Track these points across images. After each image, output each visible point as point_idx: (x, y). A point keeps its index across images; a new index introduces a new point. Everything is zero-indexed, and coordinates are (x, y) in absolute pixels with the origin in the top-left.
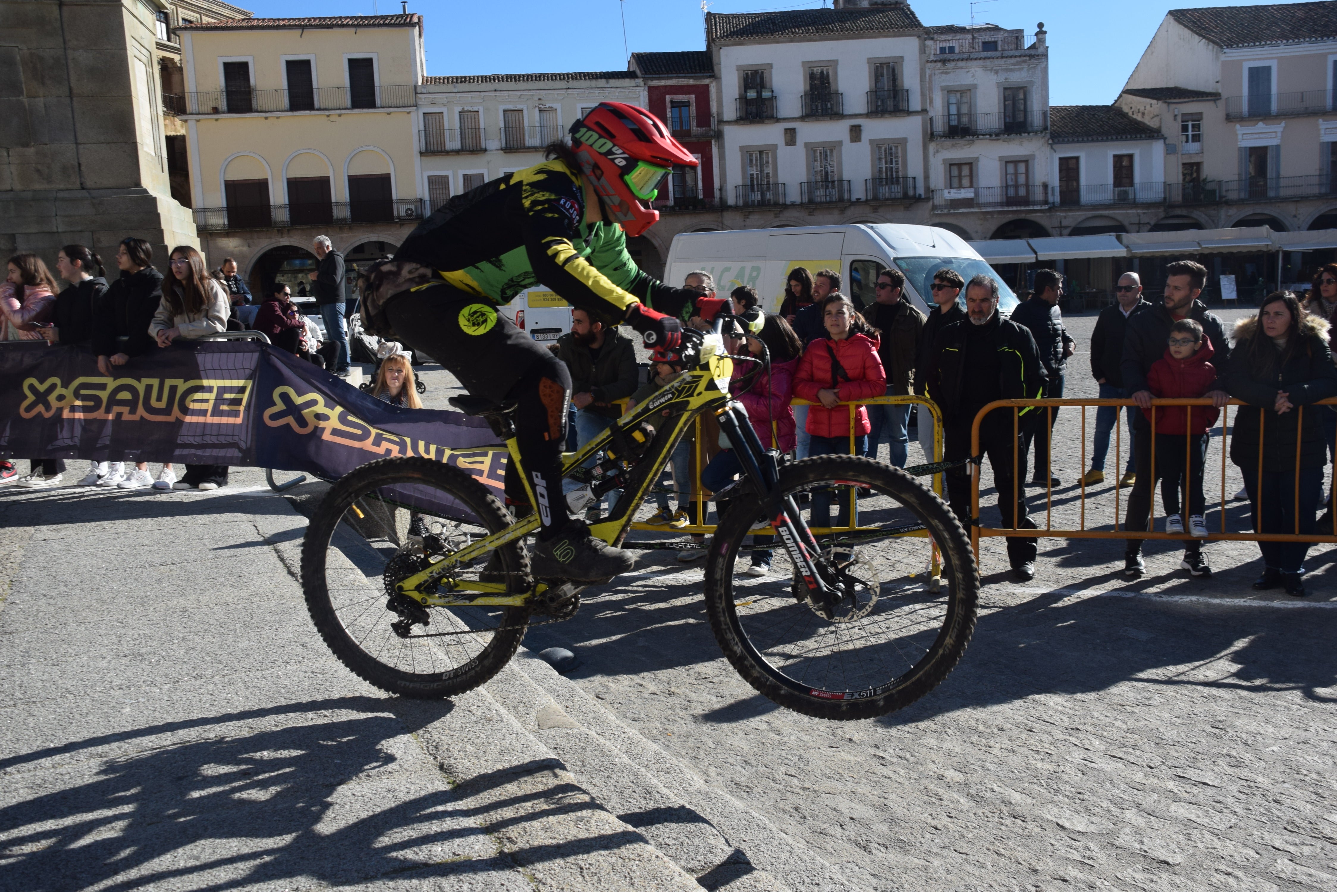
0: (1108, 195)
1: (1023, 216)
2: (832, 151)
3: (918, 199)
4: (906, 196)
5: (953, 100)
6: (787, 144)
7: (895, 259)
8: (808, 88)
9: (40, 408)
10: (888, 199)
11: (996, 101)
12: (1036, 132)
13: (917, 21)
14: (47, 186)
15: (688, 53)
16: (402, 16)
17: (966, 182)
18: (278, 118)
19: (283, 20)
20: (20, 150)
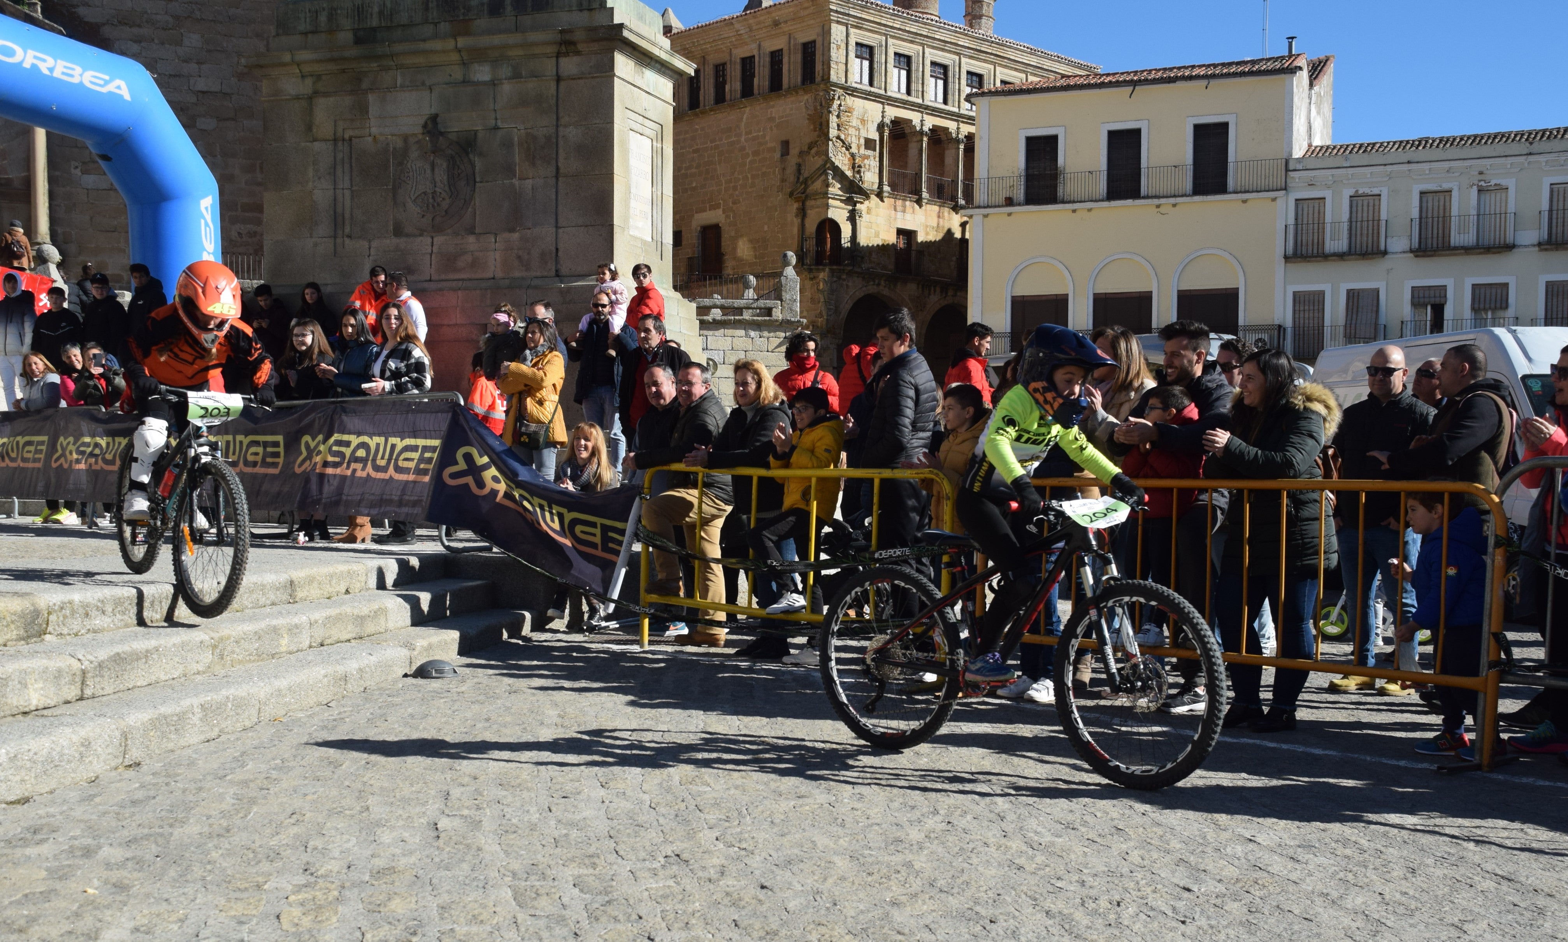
9: (307, 463)
14: (525, 274)
18: (1090, 210)
20: (506, 235)
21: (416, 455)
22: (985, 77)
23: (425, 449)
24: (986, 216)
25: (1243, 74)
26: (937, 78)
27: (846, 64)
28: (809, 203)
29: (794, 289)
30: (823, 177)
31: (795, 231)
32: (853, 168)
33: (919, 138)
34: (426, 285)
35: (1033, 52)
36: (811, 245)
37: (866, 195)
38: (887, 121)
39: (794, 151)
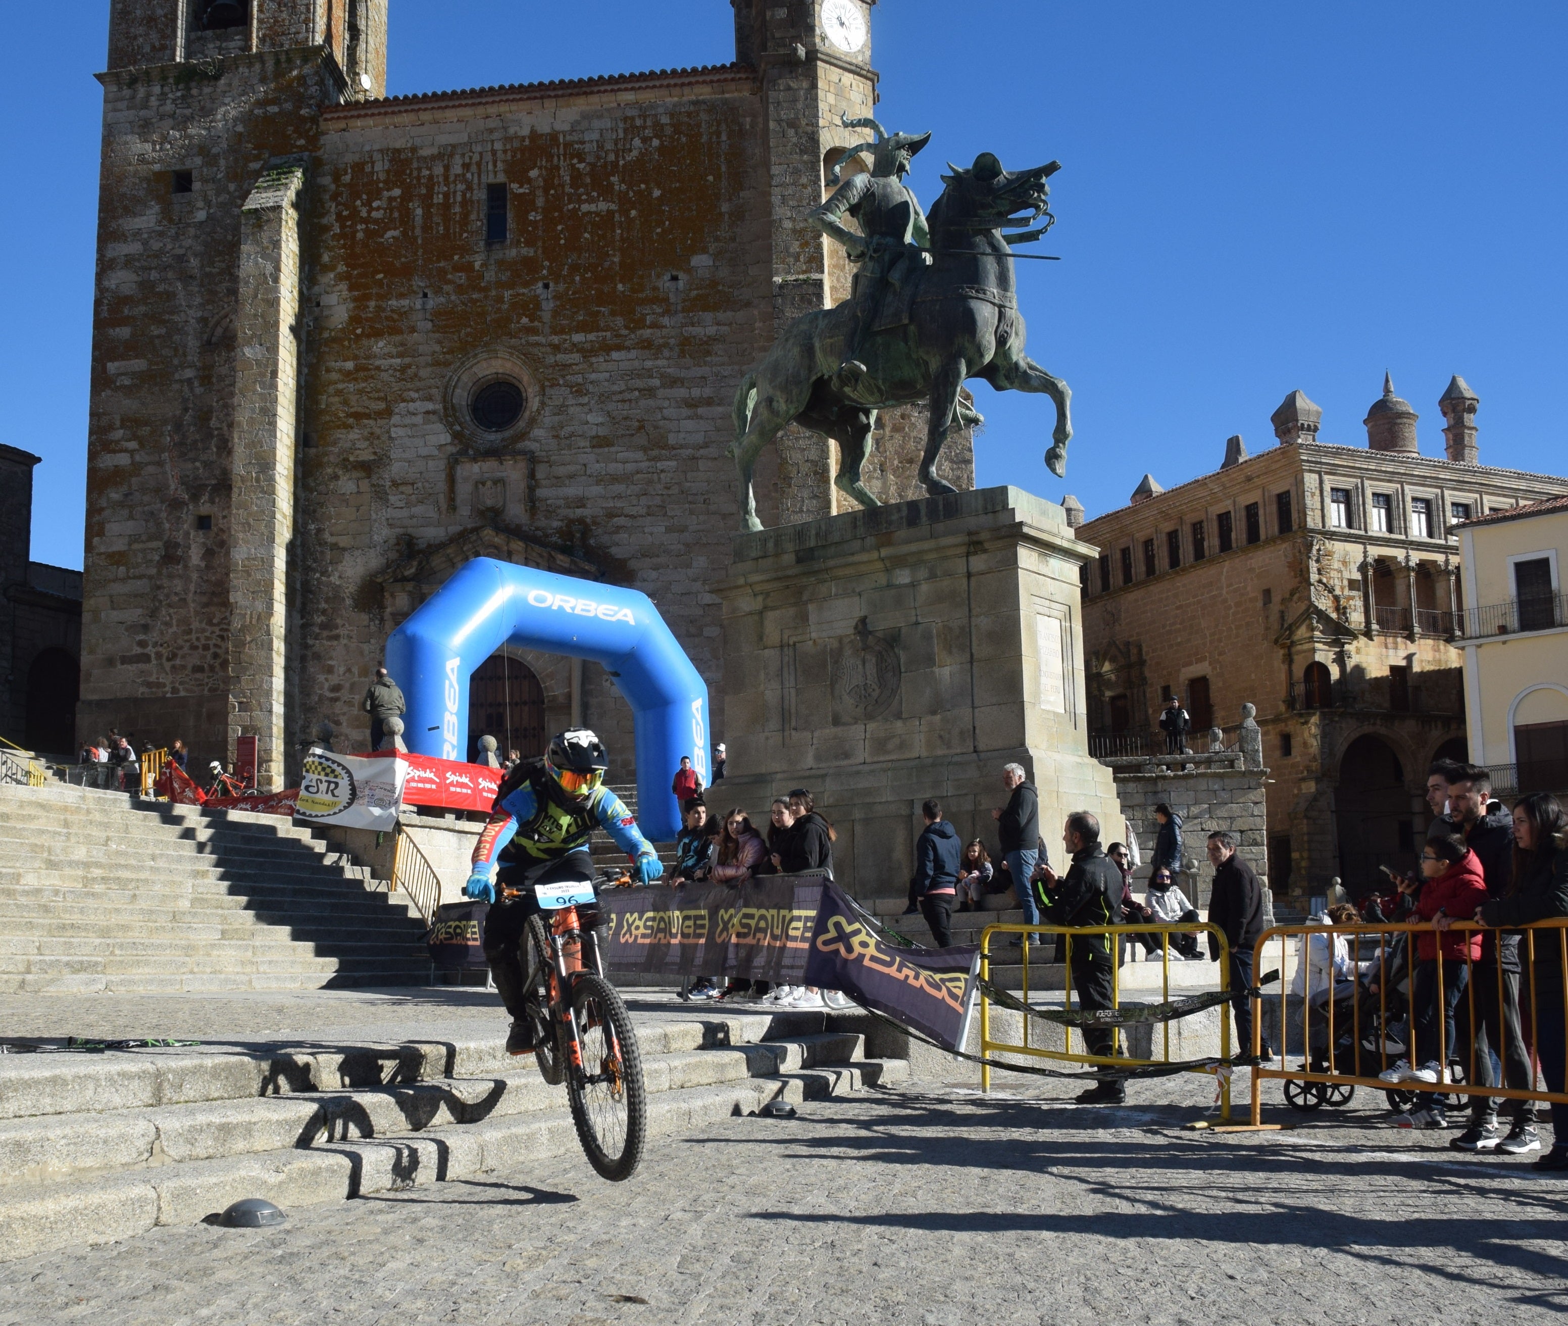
14: (946, 752)
20: (929, 718)
22: (1473, 507)
23: (807, 919)
24: (1479, 646)
26: (1420, 512)
27: (1322, 509)
28: (1294, 650)
29: (1255, 740)
30: (1307, 622)
31: (1283, 676)
32: (1337, 609)
33: (1405, 574)
34: (861, 767)
35: (1520, 477)
36: (1300, 689)
37: (1353, 635)
38: (1370, 560)
39: (1276, 598)
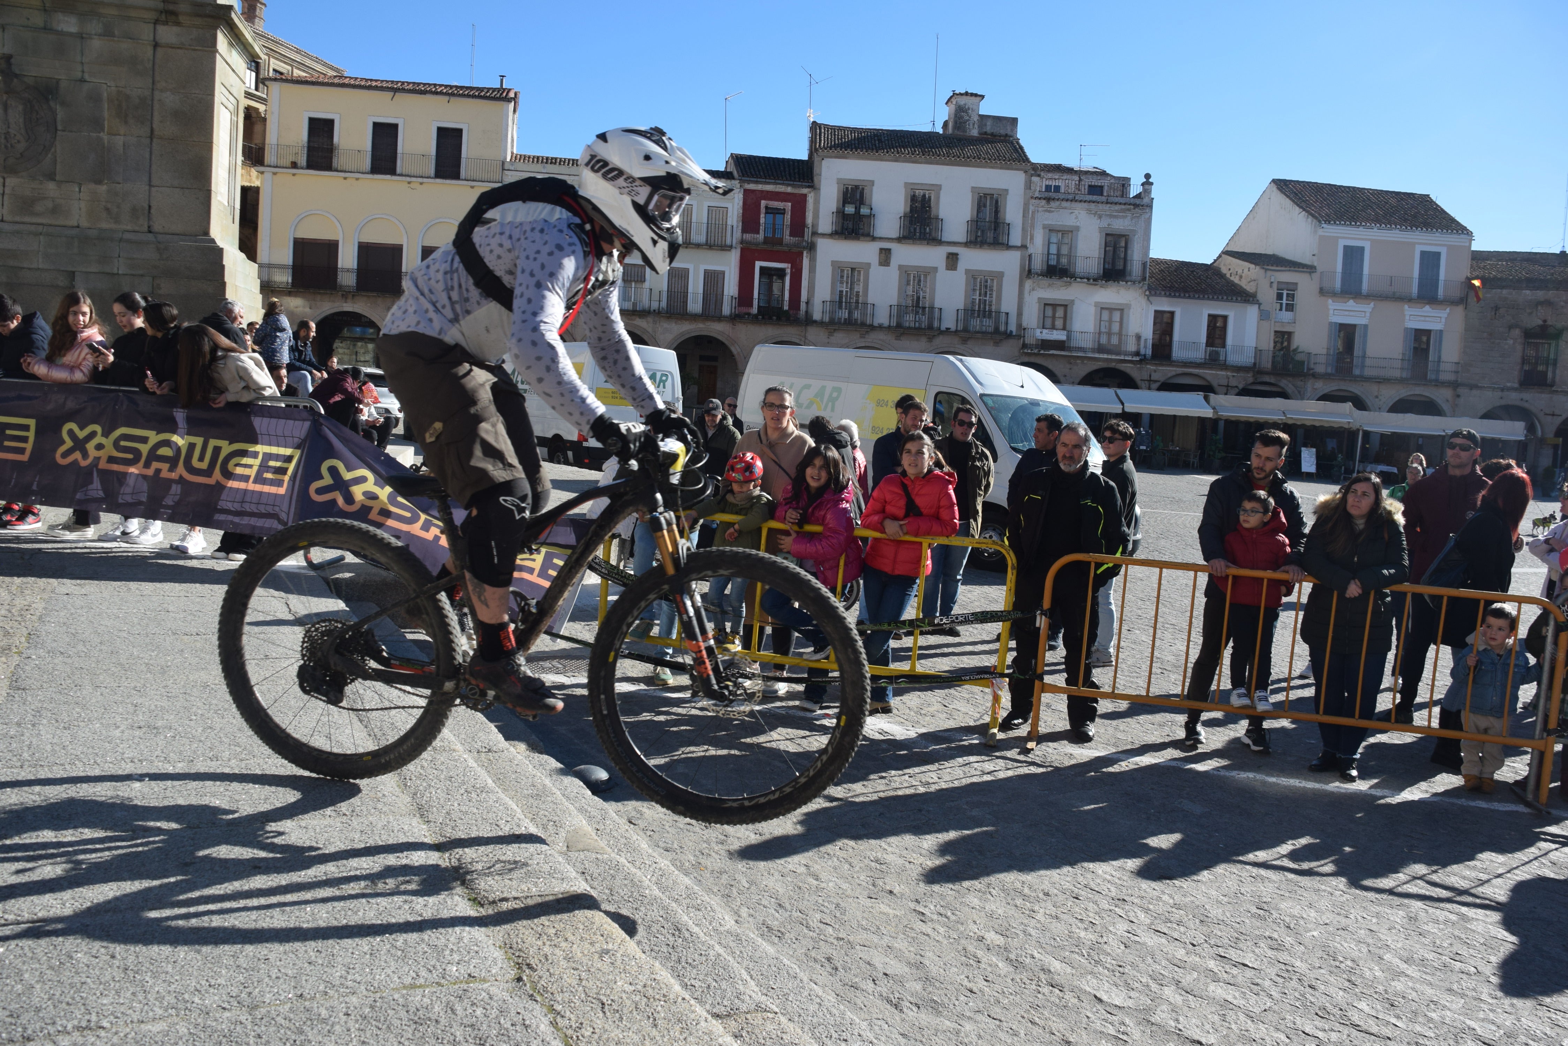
0: (1199, 353)
1: (1113, 365)
2: (926, 276)
3: (1008, 335)
4: (997, 330)
5: (1054, 239)
6: (881, 264)
7: (982, 395)
8: (908, 209)
9: (77, 455)
10: (978, 332)
11: (1097, 246)
12: (1134, 282)
13: (1026, 156)
14: (113, 226)
15: (789, 160)
16: (498, 90)
17: (1059, 323)
18: (357, 179)
19: (376, 81)
20: (92, 186)
21: (256, 462)
23: (268, 457)
24: (275, 174)
25: (474, 96)
35: (298, 51)
